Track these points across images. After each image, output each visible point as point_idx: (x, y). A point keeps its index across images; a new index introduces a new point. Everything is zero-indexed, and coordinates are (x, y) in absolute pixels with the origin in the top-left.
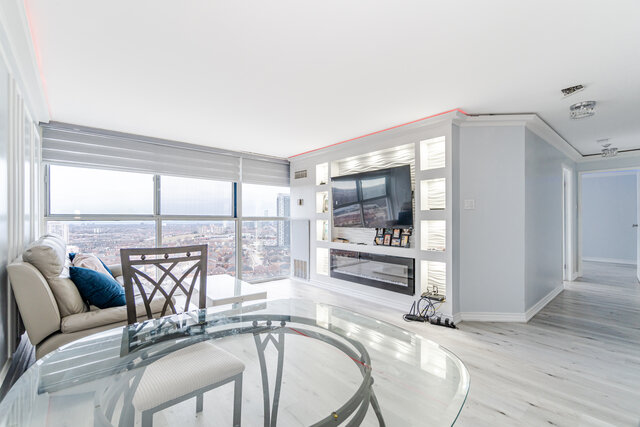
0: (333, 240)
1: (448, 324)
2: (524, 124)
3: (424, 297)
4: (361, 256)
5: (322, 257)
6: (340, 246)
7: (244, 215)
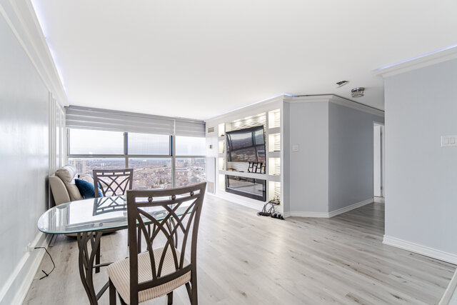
0: (227, 170)
1: (280, 217)
2: (328, 101)
3: (270, 202)
4: (240, 179)
5: (222, 179)
6: (231, 173)
7: (176, 155)
